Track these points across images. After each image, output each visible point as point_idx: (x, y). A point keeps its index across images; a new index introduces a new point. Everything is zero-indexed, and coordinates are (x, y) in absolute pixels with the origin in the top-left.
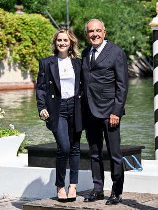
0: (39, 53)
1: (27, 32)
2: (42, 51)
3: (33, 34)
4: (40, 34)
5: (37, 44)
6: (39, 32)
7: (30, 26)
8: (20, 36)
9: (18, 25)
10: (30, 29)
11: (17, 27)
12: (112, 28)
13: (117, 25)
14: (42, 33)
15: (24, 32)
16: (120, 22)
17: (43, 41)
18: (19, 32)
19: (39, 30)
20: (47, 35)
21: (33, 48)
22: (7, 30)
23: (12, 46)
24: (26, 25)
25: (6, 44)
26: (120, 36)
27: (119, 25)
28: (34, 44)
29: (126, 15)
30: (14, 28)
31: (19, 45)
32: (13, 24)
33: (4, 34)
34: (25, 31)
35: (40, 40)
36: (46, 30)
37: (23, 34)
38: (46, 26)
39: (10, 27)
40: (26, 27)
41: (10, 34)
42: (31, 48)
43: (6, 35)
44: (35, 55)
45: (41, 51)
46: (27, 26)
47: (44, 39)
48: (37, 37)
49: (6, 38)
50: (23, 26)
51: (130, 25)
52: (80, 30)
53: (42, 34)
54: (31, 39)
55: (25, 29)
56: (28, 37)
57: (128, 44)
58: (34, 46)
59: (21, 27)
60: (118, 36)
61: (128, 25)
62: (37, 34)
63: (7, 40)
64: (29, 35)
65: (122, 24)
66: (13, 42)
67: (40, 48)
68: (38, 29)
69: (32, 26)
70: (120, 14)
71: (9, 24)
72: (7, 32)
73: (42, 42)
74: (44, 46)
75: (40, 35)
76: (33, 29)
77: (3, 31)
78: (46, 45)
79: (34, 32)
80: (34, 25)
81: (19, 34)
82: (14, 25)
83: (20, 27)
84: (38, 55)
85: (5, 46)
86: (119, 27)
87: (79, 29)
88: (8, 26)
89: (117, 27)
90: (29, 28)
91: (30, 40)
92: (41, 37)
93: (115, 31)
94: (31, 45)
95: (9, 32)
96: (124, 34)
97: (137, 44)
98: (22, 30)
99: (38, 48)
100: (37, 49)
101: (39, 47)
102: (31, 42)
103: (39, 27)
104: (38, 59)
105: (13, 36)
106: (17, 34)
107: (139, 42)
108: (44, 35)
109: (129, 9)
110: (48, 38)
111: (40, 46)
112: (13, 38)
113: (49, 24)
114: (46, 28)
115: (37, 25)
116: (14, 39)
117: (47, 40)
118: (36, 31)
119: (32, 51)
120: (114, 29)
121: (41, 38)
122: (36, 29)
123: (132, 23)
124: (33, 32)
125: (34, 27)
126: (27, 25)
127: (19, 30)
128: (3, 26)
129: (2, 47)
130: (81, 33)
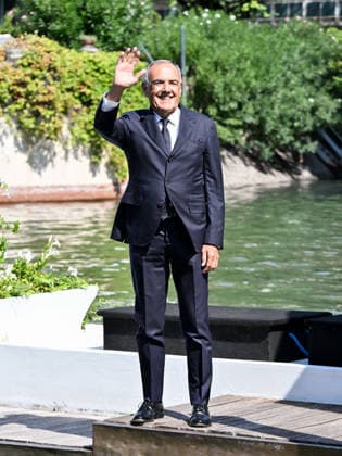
1: (104, 86)
7: (110, 75)
8: (90, 95)
9: (87, 73)
11: (84, 75)
12: (269, 82)
13: (279, 75)
15: (98, 87)
16: (285, 69)
18: (89, 87)
22: (64, 83)
23: (74, 113)
24: (102, 74)
25: (62, 109)
26: (285, 96)
27: (284, 75)
29: (296, 56)
30: (78, 80)
31: (88, 113)
32: (76, 71)
33: (59, 91)
34: (100, 85)
35: (129, 103)
37: (95, 91)
39: (71, 77)
40: (102, 78)
41: (70, 90)
43: (62, 92)
46: (104, 76)
49: (62, 97)
50: (97, 74)
51: (303, 76)
55: (99, 81)
57: (300, 113)
59: (93, 76)
60: (279, 96)
61: (300, 75)
63: (65, 101)
65: (289, 73)
66: (76, 107)
70: (285, 53)
71: (70, 71)
72: (65, 86)
77: (58, 84)
81: (88, 92)
82: (79, 73)
83: (90, 77)
85: (62, 115)
86: (283, 79)
87: (205, 81)
88: (67, 75)
89: (278, 79)
90: (107, 80)
92: (131, 96)
93: (275, 87)
95: (69, 86)
96: (294, 92)
97: (317, 113)
98: (93, 82)
105: (77, 94)
106: (85, 90)
107: (321, 109)
109: (303, 44)
112: (76, 98)
116: (78, 101)
120: (274, 84)
121: (130, 99)
123: (309, 72)
126: (105, 73)
127: (88, 82)
128: (56, 75)
129: (54, 115)
130: (209, 90)
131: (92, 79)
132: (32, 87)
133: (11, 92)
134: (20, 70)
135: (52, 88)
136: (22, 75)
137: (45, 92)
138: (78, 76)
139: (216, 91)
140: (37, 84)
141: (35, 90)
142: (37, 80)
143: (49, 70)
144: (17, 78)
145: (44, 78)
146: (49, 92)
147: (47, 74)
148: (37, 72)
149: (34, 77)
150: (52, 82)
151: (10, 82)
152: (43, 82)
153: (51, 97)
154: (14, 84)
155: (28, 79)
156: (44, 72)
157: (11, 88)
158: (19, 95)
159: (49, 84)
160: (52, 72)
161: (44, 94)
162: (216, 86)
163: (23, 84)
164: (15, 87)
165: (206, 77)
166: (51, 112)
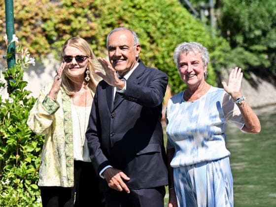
0: (163, 58)
1: (141, 21)
2: (168, 54)
3: (150, 25)
4: (162, 23)
5: (159, 41)
6: (161, 21)
7: (146, 11)
9: (124, 10)
10: (146, 16)
11: (122, 12)
14: (167, 21)
15: (135, 22)
17: (170, 36)
18: (127, 22)
19: (161, 17)
20: (176, 26)
21: (151, 50)
22: (104, 19)
24: (138, 9)
25: (103, 43)
28: (153, 41)
30: (117, 16)
32: (115, 8)
33: (100, 27)
34: (137, 20)
35: (163, 34)
36: (174, 16)
37: (133, 25)
38: (173, 9)
39: (110, 14)
40: (138, 13)
41: (110, 25)
42: (148, 48)
43: (103, 28)
44: (156, 61)
45: (165, 54)
46: (140, 11)
47: (171, 32)
48: (158, 29)
49: (103, 33)
50: (134, 10)
52: (232, 15)
53: (167, 24)
54: (149, 34)
55: (136, 16)
56: (142, 30)
58: (153, 46)
59: (130, 12)
62: (159, 24)
63: (105, 36)
64: (145, 25)
67: (164, 49)
68: (159, 14)
69: (148, 10)
71: (109, 9)
72: (105, 22)
73: (167, 38)
74: (171, 44)
75: (164, 26)
76: (151, 15)
77: (99, 20)
78: (174, 43)
79: (153, 20)
80: (152, 8)
81: (126, 26)
82: (117, 10)
83: (127, 13)
84: (161, 61)
85: (103, 48)
87: (231, 12)
88: (106, 12)
90: (143, 15)
91: (145, 35)
92: (165, 28)
94: (148, 45)
95: (109, 22)
98: (131, 17)
99: (160, 48)
100: (159, 51)
101: (162, 47)
102: (148, 39)
103: (161, 11)
104: (162, 67)
106: (123, 25)
108: (171, 26)
110: (177, 30)
111: (163, 44)
113: (178, 6)
114: (173, 13)
115: (157, 7)
117: (175, 33)
118: (156, 19)
119: (150, 54)
121: (164, 31)
122: (156, 16)
124: (150, 20)
125: (153, 11)
126: (141, 8)
127: (126, 18)
128: (97, 12)
129: (97, 49)
130: (235, 20)
131: (129, 15)
132: (75, 24)
133: (57, 30)
134: (64, 10)
135: (94, 25)
136: (66, 13)
137: (88, 28)
138: (117, 13)
139: (242, 20)
140: (80, 22)
141: (78, 26)
142: (79, 18)
143: (90, 8)
144: (62, 16)
145: (86, 16)
146: (91, 29)
147: (89, 12)
148: (79, 11)
149: (77, 15)
150: (93, 19)
151: (55, 21)
152: (85, 20)
153: (93, 33)
154: (59, 23)
155: (72, 17)
156: (86, 10)
157: (57, 26)
158: (64, 32)
159: (90, 20)
160: (93, 10)
161: (87, 30)
162: (242, 16)
163: (67, 22)
164: (60, 25)
165: (232, 8)
166: (94, 46)
